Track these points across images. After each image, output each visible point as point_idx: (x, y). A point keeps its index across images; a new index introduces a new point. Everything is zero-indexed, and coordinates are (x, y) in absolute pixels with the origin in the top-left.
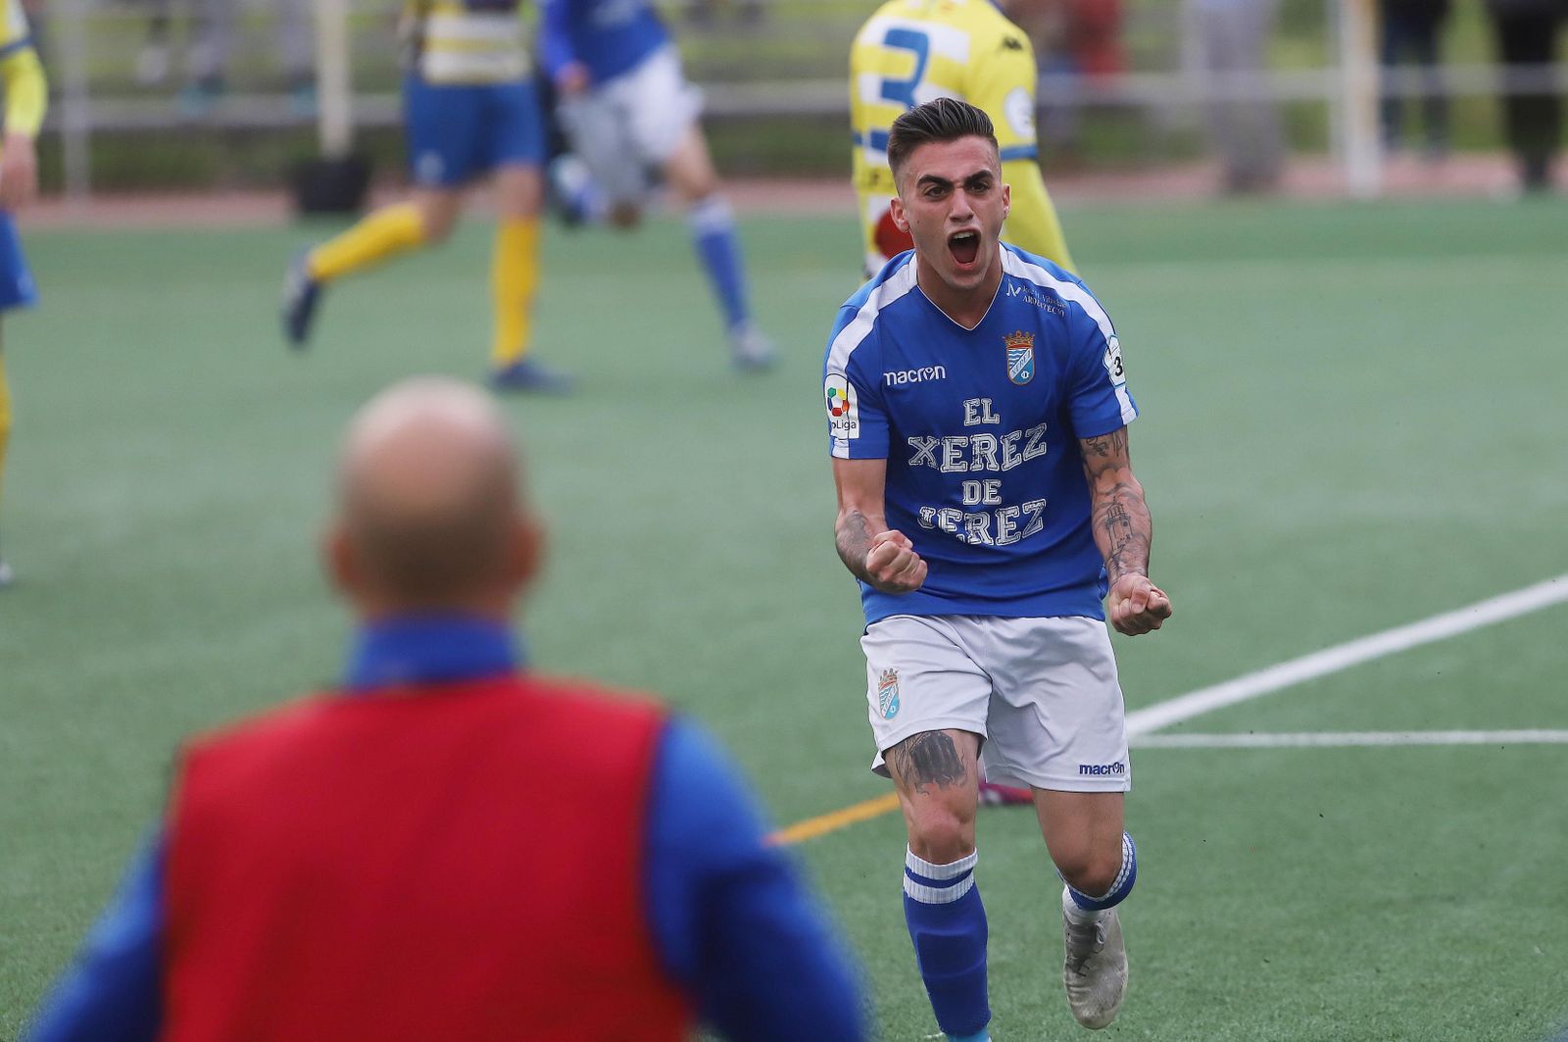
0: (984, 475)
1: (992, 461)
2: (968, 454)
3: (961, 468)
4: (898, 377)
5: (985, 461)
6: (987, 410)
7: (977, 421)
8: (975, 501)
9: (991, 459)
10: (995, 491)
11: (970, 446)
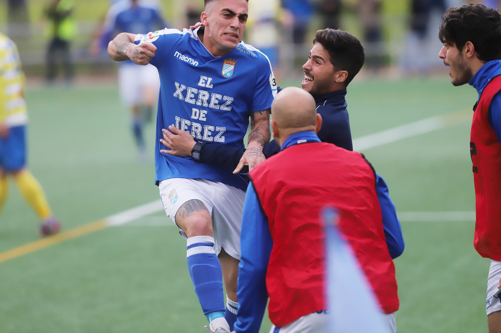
0: (201, 108)
1: (205, 103)
2: (196, 97)
3: (193, 102)
4: (182, 57)
5: (202, 102)
6: (209, 82)
7: (203, 85)
8: (196, 118)
9: (205, 101)
10: (204, 116)
11: (198, 94)
